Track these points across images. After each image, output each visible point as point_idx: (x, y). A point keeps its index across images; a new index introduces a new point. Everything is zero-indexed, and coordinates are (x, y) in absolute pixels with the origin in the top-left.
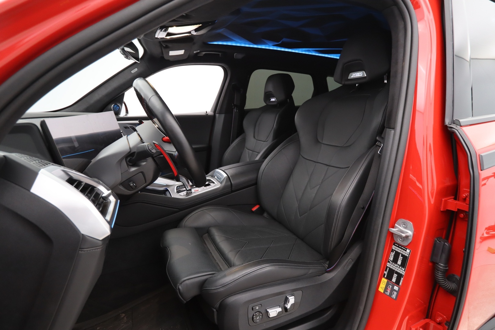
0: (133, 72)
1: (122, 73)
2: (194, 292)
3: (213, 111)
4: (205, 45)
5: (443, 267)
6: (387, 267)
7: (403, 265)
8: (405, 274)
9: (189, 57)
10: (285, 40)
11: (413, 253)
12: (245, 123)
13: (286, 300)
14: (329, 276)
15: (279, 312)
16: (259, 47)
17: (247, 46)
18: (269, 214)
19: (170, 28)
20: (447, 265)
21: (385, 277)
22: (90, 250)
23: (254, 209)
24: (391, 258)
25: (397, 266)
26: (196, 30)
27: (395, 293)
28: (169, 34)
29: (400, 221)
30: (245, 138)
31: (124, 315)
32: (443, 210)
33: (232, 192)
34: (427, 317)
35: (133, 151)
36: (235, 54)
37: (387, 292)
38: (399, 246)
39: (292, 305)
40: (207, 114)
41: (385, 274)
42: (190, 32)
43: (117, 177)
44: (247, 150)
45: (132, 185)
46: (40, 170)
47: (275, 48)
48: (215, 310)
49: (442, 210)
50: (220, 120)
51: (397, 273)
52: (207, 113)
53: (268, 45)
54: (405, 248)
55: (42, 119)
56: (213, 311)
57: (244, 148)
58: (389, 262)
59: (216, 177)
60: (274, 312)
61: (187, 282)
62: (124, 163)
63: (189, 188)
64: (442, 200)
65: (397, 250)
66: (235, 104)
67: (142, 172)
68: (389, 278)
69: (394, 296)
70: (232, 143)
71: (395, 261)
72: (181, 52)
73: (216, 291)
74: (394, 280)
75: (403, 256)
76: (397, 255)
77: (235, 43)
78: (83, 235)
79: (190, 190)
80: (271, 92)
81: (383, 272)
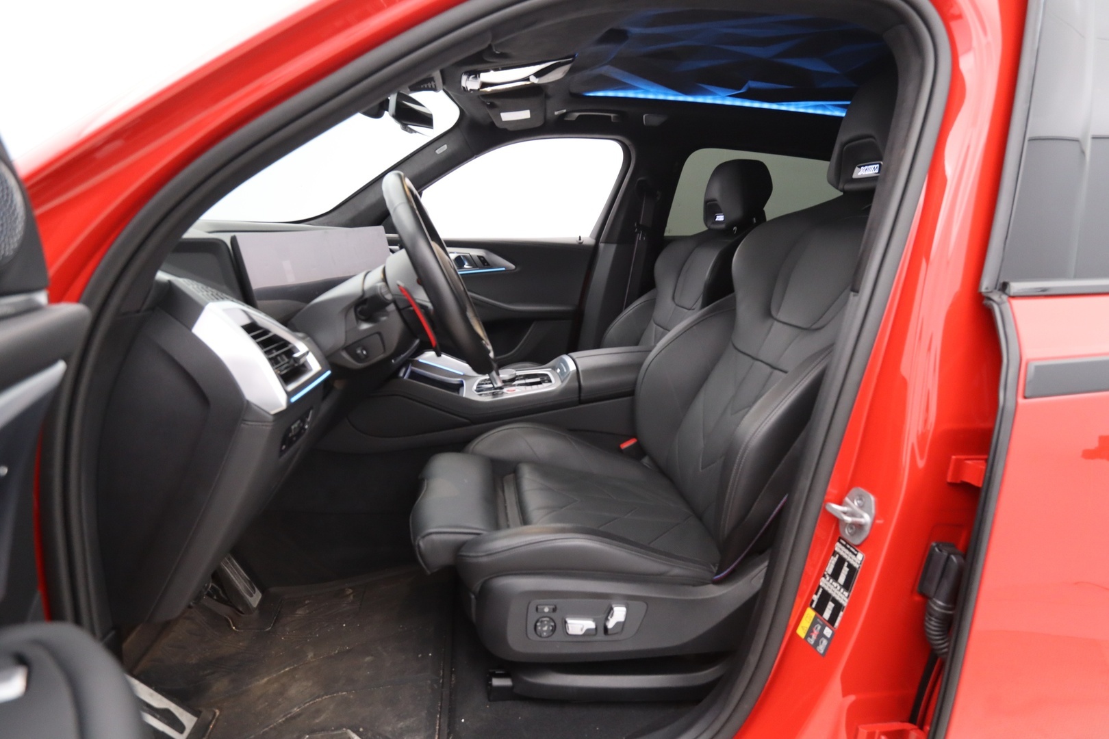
0: (438, 151)
1: (420, 155)
2: (444, 559)
3: (595, 236)
4: (577, 98)
5: (940, 607)
6: (820, 587)
7: (847, 586)
8: (849, 604)
9: (546, 122)
10: (753, 84)
11: (866, 563)
12: (660, 266)
13: (610, 611)
14: (714, 591)
15: (588, 630)
16: (700, 99)
17: (671, 98)
18: (652, 459)
19: (482, 75)
20: (950, 606)
21: (814, 606)
22: (255, 425)
23: (625, 446)
24: (830, 569)
25: (836, 587)
26: (538, 74)
27: (825, 642)
28: (484, 85)
29: (855, 491)
30: (655, 299)
31: (350, 591)
32: (954, 481)
33: (581, 402)
34: (912, 720)
35: (367, 296)
36: (644, 116)
37: (811, 637)
38: (847, 545)
39: (618, 624)
40: (581, 241)
41: (813, 601)
42: (527, 79)
43: (336, 335)
44: (655, 325)
45: (359, 352)
46: (207, 303)
47: (738, 102)
48: (473, 597)
49: (949, 480)
50: (608, 253)
51: (834, 601)
52: (580, 239)
53: (718, 95)
54: (854, 548)
55: (233, 234)
56: (470, 598)
57: (650, 320)
58: (824, 576)
59: (558, 371)
60: (578, 626)
61: (434, 537)
62: (352, 315)
63: (499, 384)
64: (950, 458)
65: (842, 553)
66: (641, 223)
67: (379, 334)
68: (820, 609)
69: (821, 649)
70: (627, 306)
71: (835, 575)
72: (525, 114)
73: (475, 560)
74: (827, 614)
75: (850, 566)
76: (841, 561)
77: (643, 93)
78: (248, 402)
79: (501, 388)
80: (714, 200)
81: (810, 595)
